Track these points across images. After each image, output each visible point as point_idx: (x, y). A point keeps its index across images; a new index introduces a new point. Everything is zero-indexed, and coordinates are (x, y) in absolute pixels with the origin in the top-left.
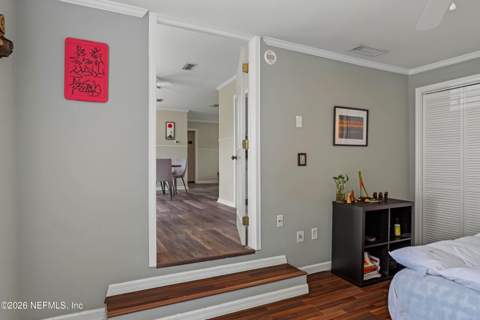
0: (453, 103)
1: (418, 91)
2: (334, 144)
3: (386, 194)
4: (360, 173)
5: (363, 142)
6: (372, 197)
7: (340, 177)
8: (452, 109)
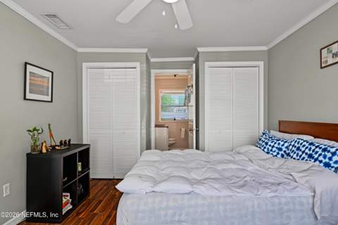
0: (105, 77)
1: (85, 65)
2: (25, 99)
3: (69, 141)
4: (49, 125)
5: (49, 99)
6: (59, 144)
7: (35, 129)
8: (106, 81)
